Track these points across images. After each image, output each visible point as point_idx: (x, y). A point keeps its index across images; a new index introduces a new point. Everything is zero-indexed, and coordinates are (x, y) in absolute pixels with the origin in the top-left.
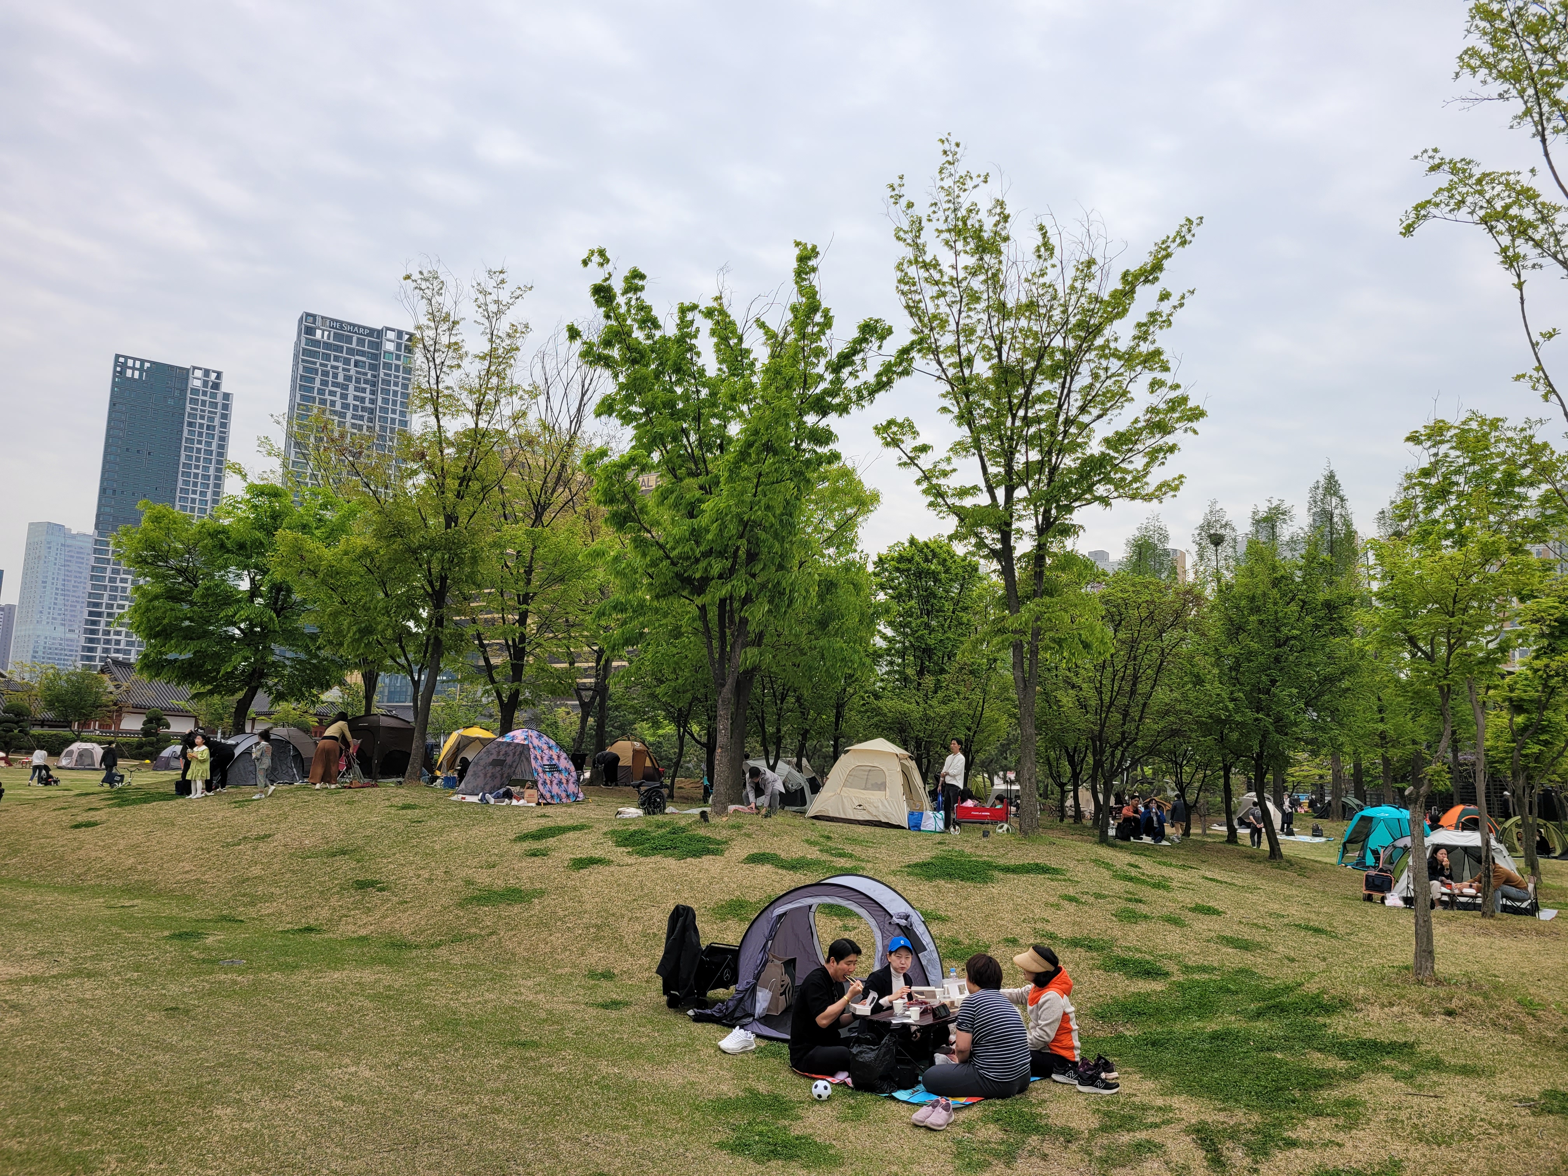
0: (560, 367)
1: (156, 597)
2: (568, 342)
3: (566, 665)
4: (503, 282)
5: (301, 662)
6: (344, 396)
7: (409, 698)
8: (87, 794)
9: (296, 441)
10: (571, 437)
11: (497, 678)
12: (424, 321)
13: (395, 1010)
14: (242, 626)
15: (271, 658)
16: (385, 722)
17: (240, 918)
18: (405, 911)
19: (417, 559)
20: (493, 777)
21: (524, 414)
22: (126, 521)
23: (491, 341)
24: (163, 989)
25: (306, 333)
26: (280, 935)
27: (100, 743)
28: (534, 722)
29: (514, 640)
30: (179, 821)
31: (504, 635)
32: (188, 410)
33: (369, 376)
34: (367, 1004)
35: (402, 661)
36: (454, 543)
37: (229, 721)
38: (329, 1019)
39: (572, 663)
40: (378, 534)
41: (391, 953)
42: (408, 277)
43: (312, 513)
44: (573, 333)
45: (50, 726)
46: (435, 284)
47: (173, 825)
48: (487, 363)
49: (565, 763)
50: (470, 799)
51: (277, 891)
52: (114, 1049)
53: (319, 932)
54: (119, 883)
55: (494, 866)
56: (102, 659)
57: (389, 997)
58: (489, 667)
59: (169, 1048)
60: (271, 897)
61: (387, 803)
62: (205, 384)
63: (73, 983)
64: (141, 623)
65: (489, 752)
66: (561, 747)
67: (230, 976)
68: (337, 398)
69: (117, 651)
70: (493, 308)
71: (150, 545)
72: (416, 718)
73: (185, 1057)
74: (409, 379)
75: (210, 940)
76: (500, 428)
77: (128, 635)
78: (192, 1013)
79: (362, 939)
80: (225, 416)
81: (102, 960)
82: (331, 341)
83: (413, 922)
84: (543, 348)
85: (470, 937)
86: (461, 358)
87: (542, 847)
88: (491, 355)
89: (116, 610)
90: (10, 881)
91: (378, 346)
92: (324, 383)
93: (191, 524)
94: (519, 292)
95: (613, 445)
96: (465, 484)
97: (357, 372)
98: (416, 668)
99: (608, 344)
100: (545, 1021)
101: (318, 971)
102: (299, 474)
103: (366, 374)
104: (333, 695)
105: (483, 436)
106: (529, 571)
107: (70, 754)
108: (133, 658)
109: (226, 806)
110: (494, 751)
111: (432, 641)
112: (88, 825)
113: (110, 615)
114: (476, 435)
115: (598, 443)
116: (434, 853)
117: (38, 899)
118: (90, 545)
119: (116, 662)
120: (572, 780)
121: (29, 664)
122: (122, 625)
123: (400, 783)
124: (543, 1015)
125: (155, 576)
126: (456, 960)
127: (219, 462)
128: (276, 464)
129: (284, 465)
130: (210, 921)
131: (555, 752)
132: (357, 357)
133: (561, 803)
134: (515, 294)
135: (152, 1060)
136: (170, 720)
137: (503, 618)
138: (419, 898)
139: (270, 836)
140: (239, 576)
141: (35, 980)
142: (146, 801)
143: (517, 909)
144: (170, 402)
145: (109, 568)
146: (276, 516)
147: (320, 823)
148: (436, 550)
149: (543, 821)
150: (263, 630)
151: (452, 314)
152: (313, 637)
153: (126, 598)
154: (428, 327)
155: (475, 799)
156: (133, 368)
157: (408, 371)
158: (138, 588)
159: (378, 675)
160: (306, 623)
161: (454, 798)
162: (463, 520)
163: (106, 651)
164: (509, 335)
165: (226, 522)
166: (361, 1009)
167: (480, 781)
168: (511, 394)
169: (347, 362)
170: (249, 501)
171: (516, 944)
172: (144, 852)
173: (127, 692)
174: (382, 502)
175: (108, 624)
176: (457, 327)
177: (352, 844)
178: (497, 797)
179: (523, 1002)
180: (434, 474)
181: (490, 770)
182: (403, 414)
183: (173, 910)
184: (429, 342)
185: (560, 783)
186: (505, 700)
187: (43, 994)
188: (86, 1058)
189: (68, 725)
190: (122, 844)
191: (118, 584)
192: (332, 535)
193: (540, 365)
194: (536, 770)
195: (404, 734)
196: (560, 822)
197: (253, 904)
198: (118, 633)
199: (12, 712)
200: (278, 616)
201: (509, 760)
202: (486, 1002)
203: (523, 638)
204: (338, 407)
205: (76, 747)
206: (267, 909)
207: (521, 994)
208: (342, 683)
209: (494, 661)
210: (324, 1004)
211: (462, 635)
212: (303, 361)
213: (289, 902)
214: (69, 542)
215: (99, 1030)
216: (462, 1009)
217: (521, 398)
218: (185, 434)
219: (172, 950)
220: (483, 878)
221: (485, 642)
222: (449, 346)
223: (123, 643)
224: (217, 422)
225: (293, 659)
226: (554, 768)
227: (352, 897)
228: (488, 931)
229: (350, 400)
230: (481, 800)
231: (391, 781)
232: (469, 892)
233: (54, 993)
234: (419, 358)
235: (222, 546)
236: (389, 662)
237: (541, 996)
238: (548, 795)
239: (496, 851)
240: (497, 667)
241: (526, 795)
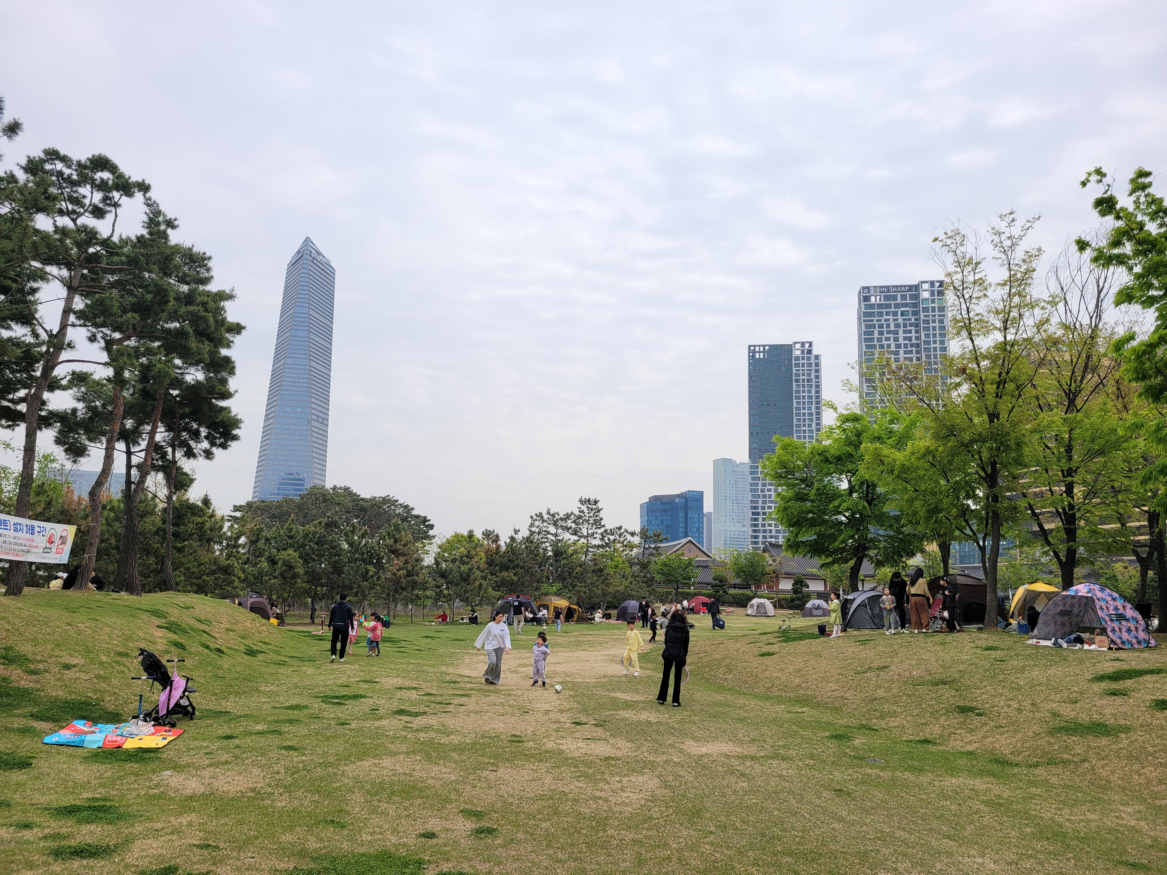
0: (1073, 274)
1: (790, 500)
2: (1078, 254)
3: (1119, 525)
4: (1013, 220)
5: (890, 537)
6: (896, 339)
7: (977, 560)
8: (765, 633)
9: (867, 378)
10: (1093, 330)
11: (1052, 541)
12: (951, 268)
13: (1007, 816)
14: (847, 514)
15: (870, 536)
16: (961, 580)
17: (875, 728)
18: (1002, 734)
19: (969, 451)
20: (1063, 625)
21: (1048, 320)
22: (766, 451)
23: (1010, 270)
24: (831, 774)
25: (864, 301)
26: (906, 744)
27: (768, 599)
28: (1093, 576)
29: (1064, 509)
30: (824, 654)
31: (1053, 504)
32: (794, 371)
33: (913, 320)
34: (982, 807)
35: (968, 532)
36: (998, 435)
37: (846, 582)
38: (953, 815)
39: (1123, 525)
40: (936, 436)
41: (995, 768)
42: (936, 239)
43: (884, 427)
44: (1082, 245)
45: (739, 588)
46: (958, 238)
47: (821, 656)
48: (1008, 287)
49: (1130, 612)
50: (1043, 643)
51: (899, 710)
52: (805, 814)
53: (935, 744)
54: (792, 695)
55: (1076, 702)
56: (763, 543)
57: (1001, 805)
58: (1044, 534)
59: (841, 819)
60: (894, 714)
61: (973, 645)
62: (803, 352)
63: (775, 762)
64: (783, 517)
65: (1055, 604)
66: (1125, 598)
67: (874, 771)
68: (891, 342)
69: (771, 537)
70: (1008, 243)
71: (783, 465)
72: (986, 576)
73: (853, 828)
74: (944, 315)
75: (857, 742)
76: (1025, 336)
77: (776, 526)
78: (853, 796)
79: (970, 754)
80: (817, 371)
81: (789, 749)
82: (882, 302)
83: (1011, 744)
84: (1055, 264)
85: (1064, 762)
86: (986, 289)
87: (1121, 687)
88: (1010, 281)
89: (767, 510)
90: (730, 690)
91: (916, 297)
92: (881, 333)
93: (805, 448)
94: (1028, 224)
95: (1136, 329)
96: (1001, 386)
97: (904, 320)
98: (980, 536)
99: (1117, 243)
100: (1151, 846)
101: (939, 775)
102: (873, 402)
103: (910, 319)
104: (917, 561)
105: (1012, 345)
106: (1069, 449)
107: (752, 606)
108: (781, 541)
109: (853, 644)
110: (1060, 603)
111: (991, 514)
112: (769, 654)
113: (764, 514)
114: (1004, 346)
115: (1121, 332)
116: (1019, 688)
117: (747, 703)
118: (748, 470)
119: (771, 544)
120: (1141, 628)
121: (723, 548)
122: (772, 519)
123: (981, 629)
124: (1149, 841)
125: (788, 485)
126: (1054, 780)
127: (818, 403)
128: (855, 397)
129: (861, 397)
130: (854, 728)
131: (1119, 603)
132: (902, 309)
133: (1132, 648)
134: (1026, 227)
135: (831, 826)
136: (808, 582)
137: (1051, 490)
138: (1012, 724)
139: (887, 667)
140: (840, 480)
141: (752, 758)
142: (801, 639)
143: (1104, 741)
144: (783, 369)
145: (760, 483)
146: (859, 435)
147: (922, 659)
148: (984, 441)
149: (1117, 664)
150: (861, 515)
151: (974, 258)
152: (897, 519)
153: (772, 502)
154: (956, 272)
155: (1049, 643)
156: (759, 352)
157: (942, 309)
158: (779, 494)
159: (949, 545)
160: (890, 509)
161: (1030, 642)
162: (1003, 416)
163: (765, 537)
164: (1024, 261)
165: (827, 443)
166: (977, 812)
167: (1052, 628)
168: (1033, 307)
169: (895, 314)
170: (840, 427)
171: (1109, 773)
172: (805, 675)
173: (780, 564)
174: (936, 412)
175: (764, 519)
176: (980, 266)
177: (950, 677)
178: (1069, 642)
179: (1125, 826)
180: (974, 383)
181: (1059, 619)
182: (942, 342)
183: (827, 718)
184: (957, 284)
185: (1129, 630)
186: (1064, 559)
187: (758, 769)
188: (789, 817)
189: (748, 587)
190: (791, 668)
191: (766, 493)
192: (901, 443)
193: (1055, 277)
194: (1104, 619)
195: (979, 589)
196: (1135, 665)
197: (882, 718)
198: (770, 525)
199: (718, 579)
200: (870, 505)
201: (1076, 610)
202: (1089, 821)
203: (1071, 507)
204: (893, 348)
205: (755, 601)
206: (893, 722)
207: (1123, 819)
208: (923, 551)
209: (1047, 527)
210: (948, 803)
211: (1015, 508)
212: (864, 321)
213: (909, 718)
214: (736, 469)
215: (794, 798)
216: (1067, 824)
217: (1043, 308)
218: (794, 388)
219: (833, 745)
220: (1068, 712)
221: (1037, 511)
222: (975, 282)
223: (773, 531)
224: (813, 376)
225: (884, 536)
226: (1121, 617)
227: (956, 719)
228: (1080, 758)
229: (901, 341)
230: (1054, 644)
231: (974, 627)
232: (1056, 723)
233: (765, 768)
234: (950, 297)
235: (827, 460)
236: (957, 533)
237: (1143, 823)
238: (1118, 641)
239: (1076, 689)
240: (1051, 530)
241: (1097, 641)
